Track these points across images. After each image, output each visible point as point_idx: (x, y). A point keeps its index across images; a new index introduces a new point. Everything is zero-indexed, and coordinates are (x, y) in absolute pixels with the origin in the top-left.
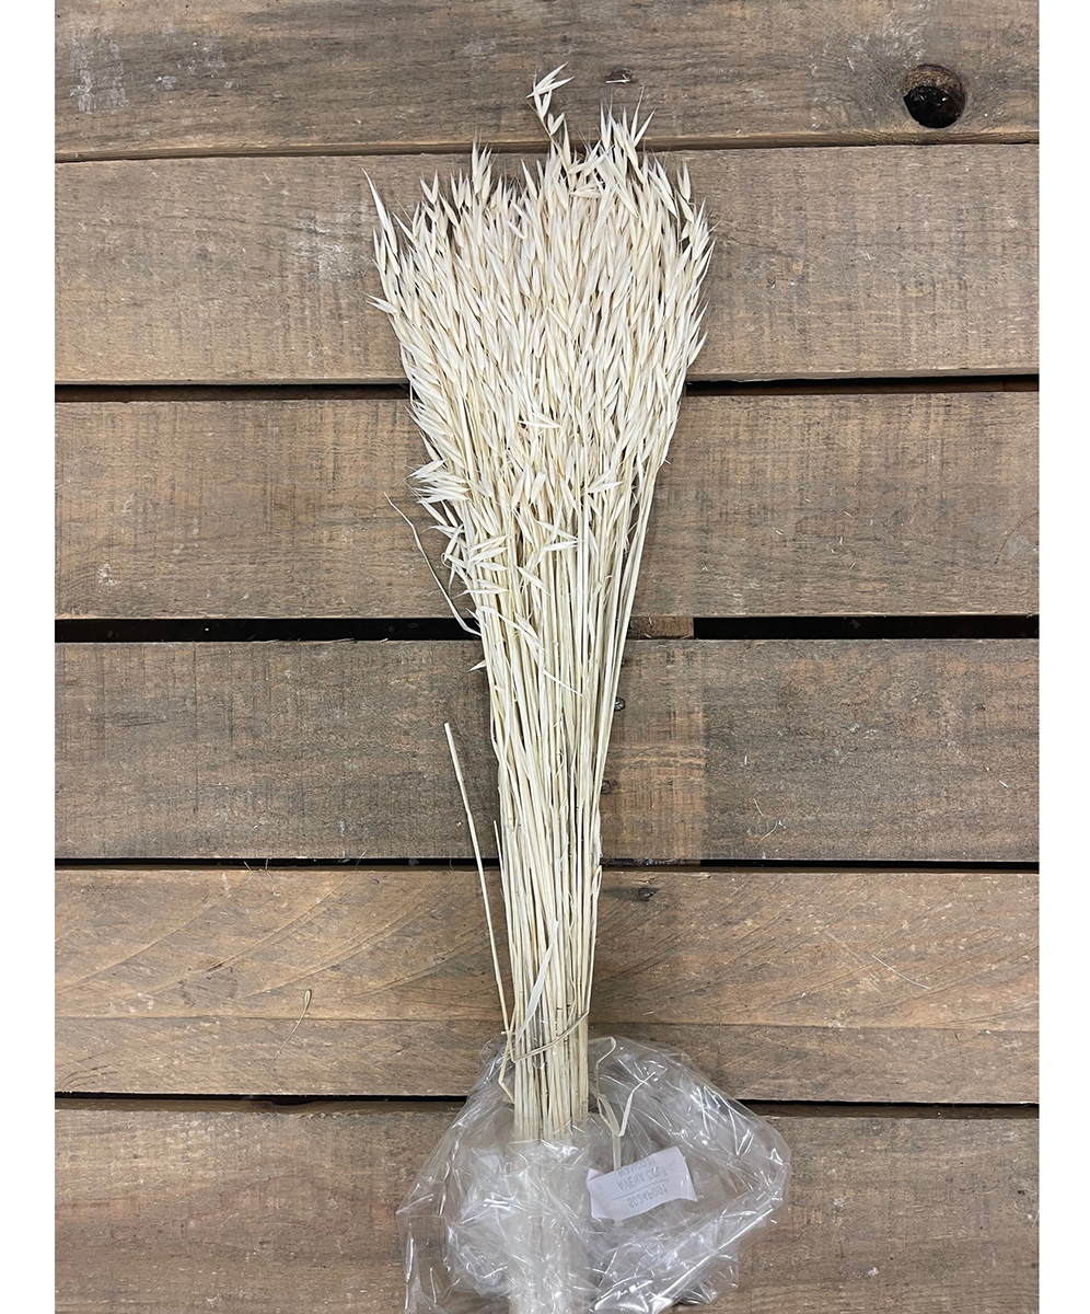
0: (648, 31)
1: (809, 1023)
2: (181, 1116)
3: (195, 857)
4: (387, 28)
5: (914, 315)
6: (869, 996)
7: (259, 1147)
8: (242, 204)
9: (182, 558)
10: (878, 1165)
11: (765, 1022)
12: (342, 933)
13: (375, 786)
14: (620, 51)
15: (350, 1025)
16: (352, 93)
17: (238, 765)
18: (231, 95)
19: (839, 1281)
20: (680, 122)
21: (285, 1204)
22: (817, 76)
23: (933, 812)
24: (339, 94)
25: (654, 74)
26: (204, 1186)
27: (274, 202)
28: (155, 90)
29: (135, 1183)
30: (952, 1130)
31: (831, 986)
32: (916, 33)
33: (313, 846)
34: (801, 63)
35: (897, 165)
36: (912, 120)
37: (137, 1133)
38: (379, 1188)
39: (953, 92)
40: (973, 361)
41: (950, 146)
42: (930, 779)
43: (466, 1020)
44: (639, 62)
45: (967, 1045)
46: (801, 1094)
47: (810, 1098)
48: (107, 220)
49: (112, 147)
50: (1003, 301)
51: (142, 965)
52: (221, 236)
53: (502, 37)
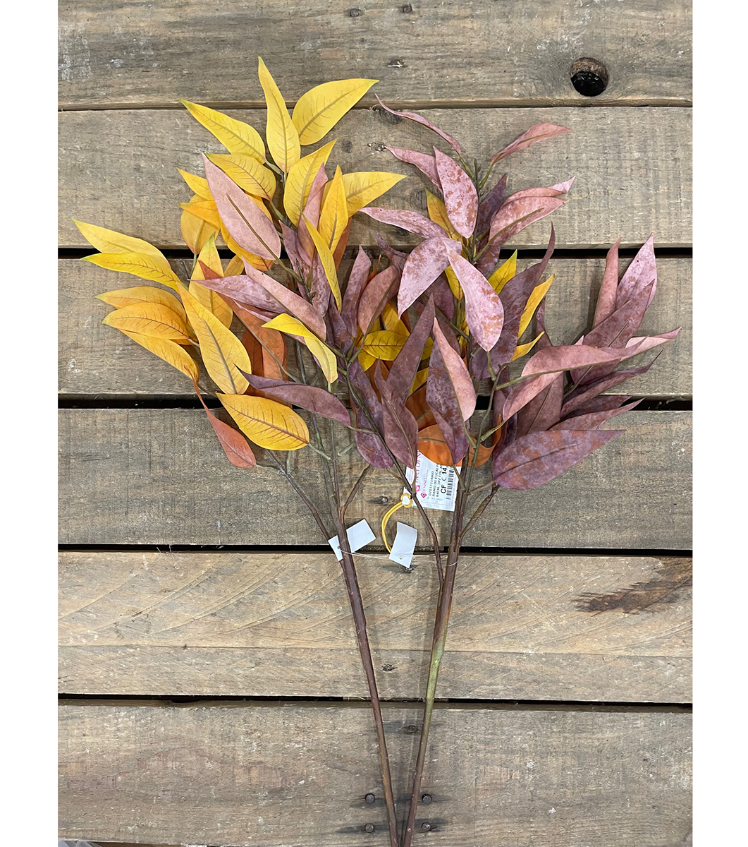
0: (414, 36)
1: (512, 651)
2: (114, 709)
3: (126, 543)
4: (253, 32)
5: (577, 211)
6: (548, 633)
7: (163, 729)
8: (162, 138)
9: (121, 356)
10: (555, 741)
11: (484, 650)
12: (218, 593)
13: (241, 499)
14: (396, 47)
15: (222, 651)
16: (231, 71)
17: (154, 486)
18: (157, 71)
19: (531, 816)
20: (433, 91)
21: (180, 765)
22: (517, 64)
23: (589, 518)
24: (224, 72)
25: (418, 62)
26: (127, 754)
27: (182, 136)
28: (109, 68)
29: (84, 752)
30: (601, 719)
31: (525, 627)
32: (578, 38)
33: (200, 537)
34: (508, 56)
35: (566, 119)
36: (575, 91)
37: (87, 720)
38: (239, 755)
39: (601, 75)
40: (613, 239)
41: (599, 108)
42: (587, 496)
43: (296, 648)
44: (408, 54)
45: (610, 664)
46: (506, 695)
47: (512, 698)
48: (78, 147)
49: (82, 102)
50: (632, 203)
51: (90, 612)
52: (149, 157)
53: (325, 38)
